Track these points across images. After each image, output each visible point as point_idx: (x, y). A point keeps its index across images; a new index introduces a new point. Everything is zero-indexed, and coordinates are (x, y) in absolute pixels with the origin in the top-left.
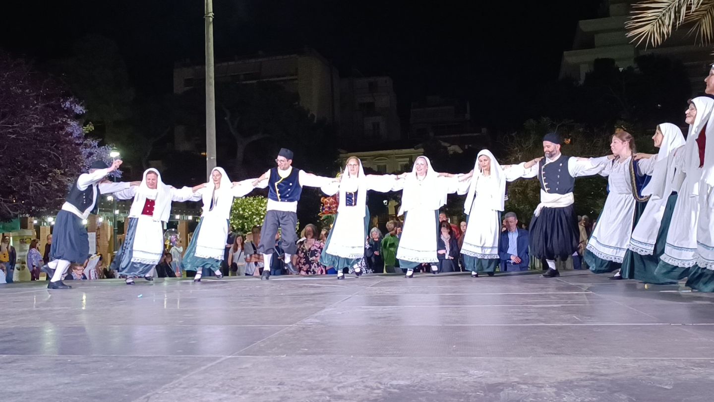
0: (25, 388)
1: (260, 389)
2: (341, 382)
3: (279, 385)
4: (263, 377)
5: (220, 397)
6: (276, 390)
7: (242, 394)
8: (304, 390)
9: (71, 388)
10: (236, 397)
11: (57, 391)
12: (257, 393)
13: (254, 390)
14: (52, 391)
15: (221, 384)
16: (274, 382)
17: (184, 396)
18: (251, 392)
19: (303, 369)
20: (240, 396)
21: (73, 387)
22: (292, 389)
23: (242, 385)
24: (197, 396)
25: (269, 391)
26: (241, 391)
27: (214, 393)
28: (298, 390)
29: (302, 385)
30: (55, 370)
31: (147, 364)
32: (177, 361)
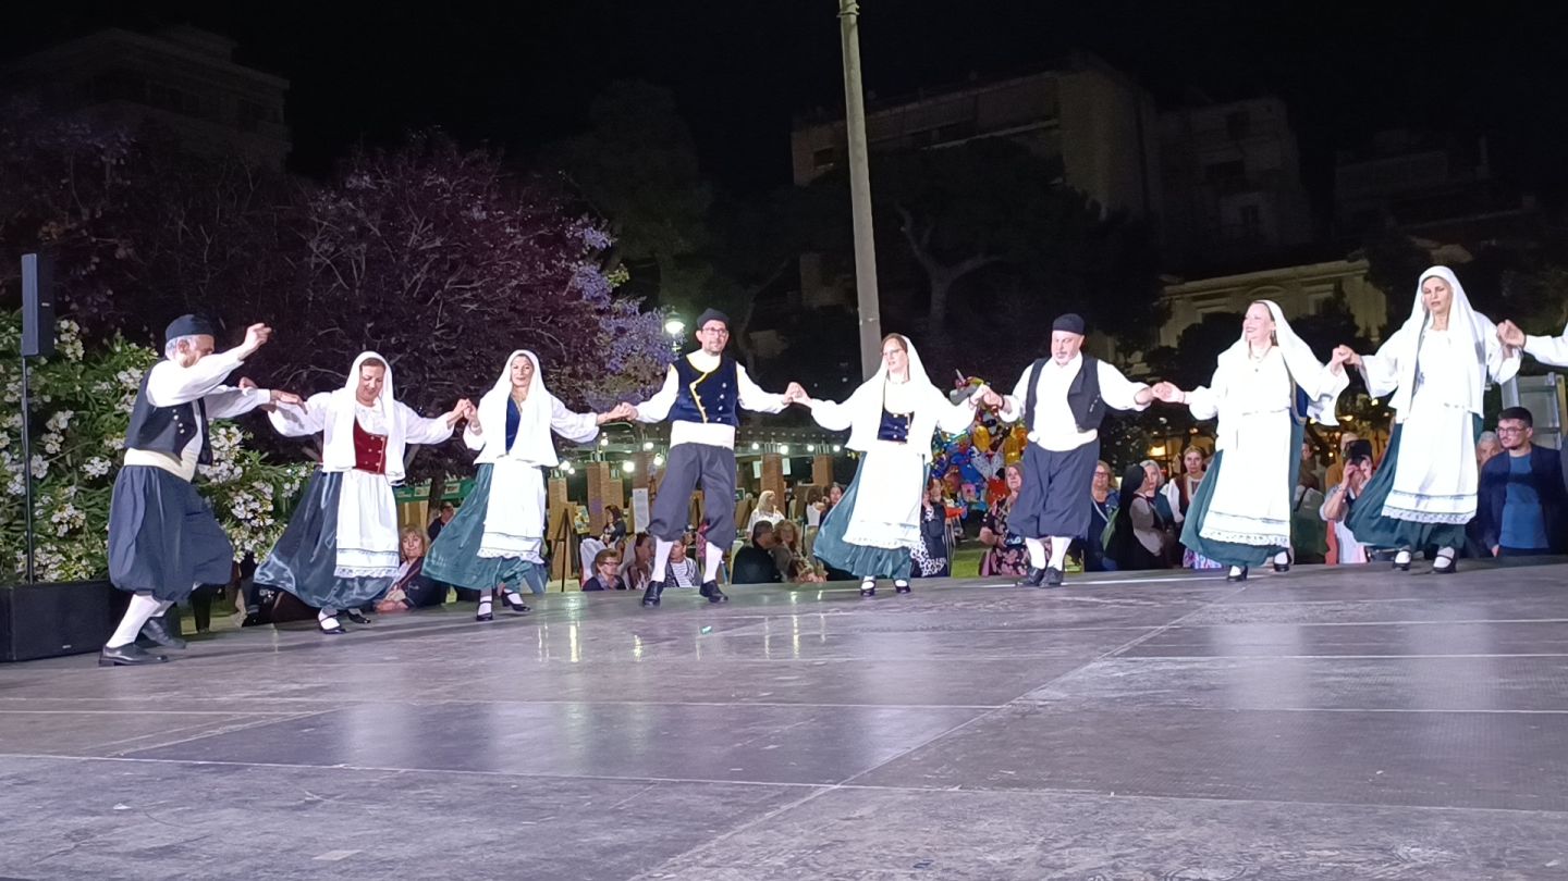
31: (658, 801)
32: (722, 795)
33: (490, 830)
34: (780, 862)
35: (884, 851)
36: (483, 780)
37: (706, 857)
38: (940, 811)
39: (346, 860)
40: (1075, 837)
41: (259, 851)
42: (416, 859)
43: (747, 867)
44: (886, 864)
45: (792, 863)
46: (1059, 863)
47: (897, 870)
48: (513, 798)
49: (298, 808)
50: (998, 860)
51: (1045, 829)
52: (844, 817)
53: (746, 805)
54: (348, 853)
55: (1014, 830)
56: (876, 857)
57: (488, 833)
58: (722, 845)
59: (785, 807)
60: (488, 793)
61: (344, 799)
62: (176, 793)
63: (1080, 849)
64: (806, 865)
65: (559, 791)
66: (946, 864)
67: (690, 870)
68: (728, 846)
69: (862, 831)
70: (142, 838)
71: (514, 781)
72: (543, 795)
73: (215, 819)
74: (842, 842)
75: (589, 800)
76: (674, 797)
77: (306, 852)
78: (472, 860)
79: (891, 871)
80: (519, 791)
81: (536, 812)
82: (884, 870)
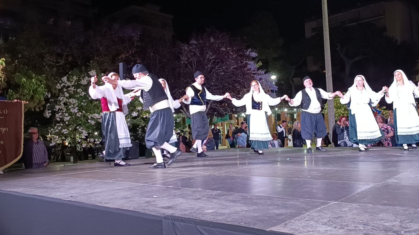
0: (227, 211)
1: (352, 227)
2: (408, 228)
3: (364, 225)
4: (354, 219)
5: (326, 229)
6: (362, 228)
7: (341, 228)
8: (381, 231)
9: (248, 214)
10: (336, 230)
11: (241, 215)
12: (350, 229)
13: (348, 227)
14: (239, 214)
15: (328, 221)
16: (361, 223)
17: (306, 225)
18: (346, 228)
19: (382, 215)
20: (339, 230)
21: (249, 213)
22: (373, 229)
23: (341, 222)
24: (313, 227)
25: (357, 228)
26: (340, 227)
27: (324, 226)
28: (376, 230)
29: (380, 227)
30: (241, 202)
31: (288, 203)
32: (304, 202)
33: (246, 208)
34: (325, 221)
35: (354, 220)
36: (240, 195)
37: (305, 218)
38: (368, 211)
39: (212, 213)
40: (410, 220)
41: (191, 209)
42: (230, 213)
43: (316, 221)
44: (355, 224)
45: (329, 221)
46: (406, 227)
47: (359, 225)
48: (249, 200)
49: (196, 199)
50: (388, 225)
51: (400, 218)
52: (340, 210)
53: (311, 205)
54: (212, 211)
55: (390, 217)
56: (352, 221)
57: (245, 208)
58: (308, 215)
59: (323, 207)
60: (242, 198)
61: (207, 198)
62: (167, 194)
63: (412, 224)
64: (333, 222)
65: (260, 199)
66: (373, 225)
67: (301, 221)
68: (310, 216)
69: (346, 214)
70: (162, 204)
71: (248, 196)
72: (257, 200)
73: (178, 201)
74: (341, 217)
75: (269, 202)
76: (292, 202)
77: (202, 210)
78: (244, 215)
79: (358, 225)
80: (250, 198)
81: (256, 204)
82: (355, 225)
